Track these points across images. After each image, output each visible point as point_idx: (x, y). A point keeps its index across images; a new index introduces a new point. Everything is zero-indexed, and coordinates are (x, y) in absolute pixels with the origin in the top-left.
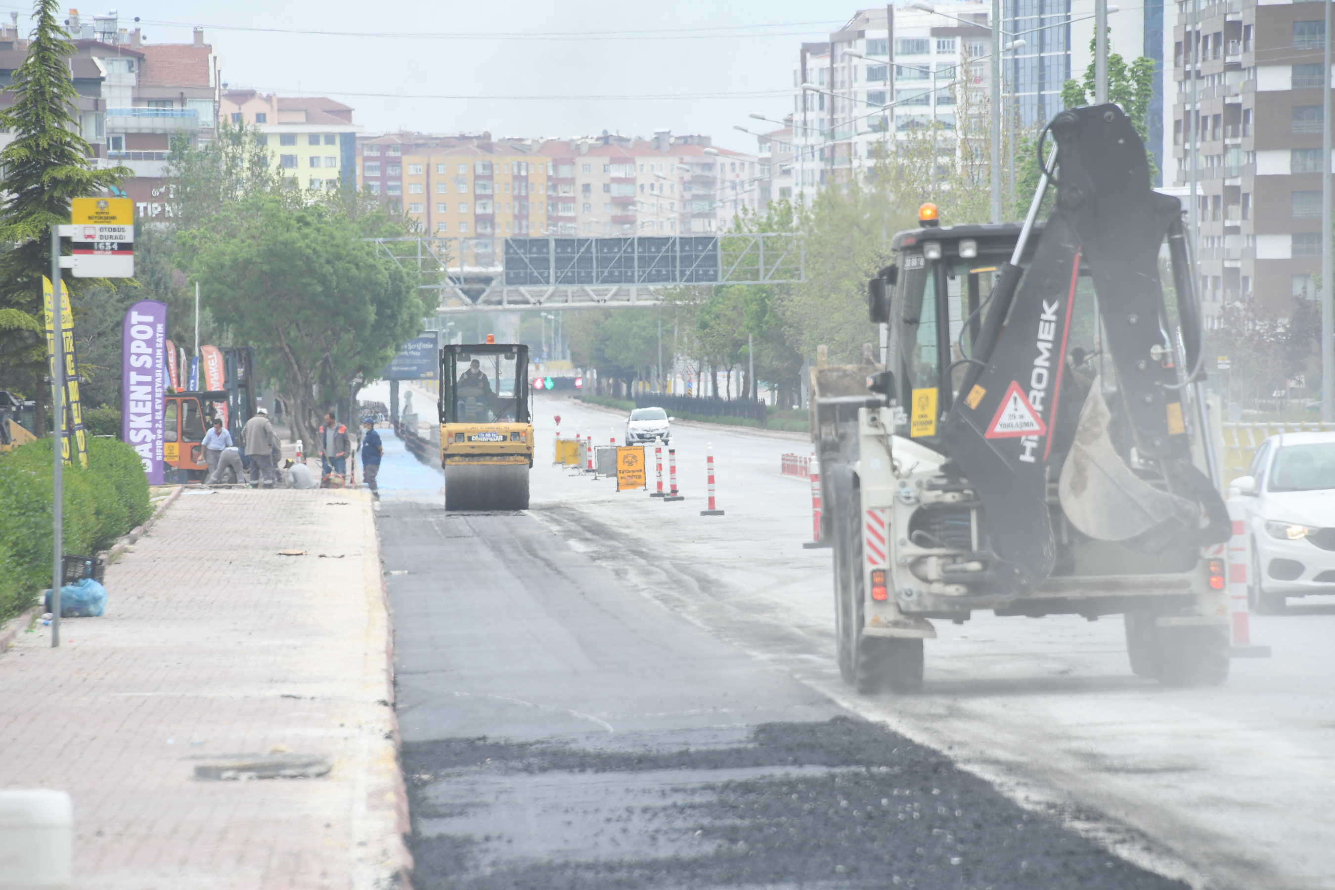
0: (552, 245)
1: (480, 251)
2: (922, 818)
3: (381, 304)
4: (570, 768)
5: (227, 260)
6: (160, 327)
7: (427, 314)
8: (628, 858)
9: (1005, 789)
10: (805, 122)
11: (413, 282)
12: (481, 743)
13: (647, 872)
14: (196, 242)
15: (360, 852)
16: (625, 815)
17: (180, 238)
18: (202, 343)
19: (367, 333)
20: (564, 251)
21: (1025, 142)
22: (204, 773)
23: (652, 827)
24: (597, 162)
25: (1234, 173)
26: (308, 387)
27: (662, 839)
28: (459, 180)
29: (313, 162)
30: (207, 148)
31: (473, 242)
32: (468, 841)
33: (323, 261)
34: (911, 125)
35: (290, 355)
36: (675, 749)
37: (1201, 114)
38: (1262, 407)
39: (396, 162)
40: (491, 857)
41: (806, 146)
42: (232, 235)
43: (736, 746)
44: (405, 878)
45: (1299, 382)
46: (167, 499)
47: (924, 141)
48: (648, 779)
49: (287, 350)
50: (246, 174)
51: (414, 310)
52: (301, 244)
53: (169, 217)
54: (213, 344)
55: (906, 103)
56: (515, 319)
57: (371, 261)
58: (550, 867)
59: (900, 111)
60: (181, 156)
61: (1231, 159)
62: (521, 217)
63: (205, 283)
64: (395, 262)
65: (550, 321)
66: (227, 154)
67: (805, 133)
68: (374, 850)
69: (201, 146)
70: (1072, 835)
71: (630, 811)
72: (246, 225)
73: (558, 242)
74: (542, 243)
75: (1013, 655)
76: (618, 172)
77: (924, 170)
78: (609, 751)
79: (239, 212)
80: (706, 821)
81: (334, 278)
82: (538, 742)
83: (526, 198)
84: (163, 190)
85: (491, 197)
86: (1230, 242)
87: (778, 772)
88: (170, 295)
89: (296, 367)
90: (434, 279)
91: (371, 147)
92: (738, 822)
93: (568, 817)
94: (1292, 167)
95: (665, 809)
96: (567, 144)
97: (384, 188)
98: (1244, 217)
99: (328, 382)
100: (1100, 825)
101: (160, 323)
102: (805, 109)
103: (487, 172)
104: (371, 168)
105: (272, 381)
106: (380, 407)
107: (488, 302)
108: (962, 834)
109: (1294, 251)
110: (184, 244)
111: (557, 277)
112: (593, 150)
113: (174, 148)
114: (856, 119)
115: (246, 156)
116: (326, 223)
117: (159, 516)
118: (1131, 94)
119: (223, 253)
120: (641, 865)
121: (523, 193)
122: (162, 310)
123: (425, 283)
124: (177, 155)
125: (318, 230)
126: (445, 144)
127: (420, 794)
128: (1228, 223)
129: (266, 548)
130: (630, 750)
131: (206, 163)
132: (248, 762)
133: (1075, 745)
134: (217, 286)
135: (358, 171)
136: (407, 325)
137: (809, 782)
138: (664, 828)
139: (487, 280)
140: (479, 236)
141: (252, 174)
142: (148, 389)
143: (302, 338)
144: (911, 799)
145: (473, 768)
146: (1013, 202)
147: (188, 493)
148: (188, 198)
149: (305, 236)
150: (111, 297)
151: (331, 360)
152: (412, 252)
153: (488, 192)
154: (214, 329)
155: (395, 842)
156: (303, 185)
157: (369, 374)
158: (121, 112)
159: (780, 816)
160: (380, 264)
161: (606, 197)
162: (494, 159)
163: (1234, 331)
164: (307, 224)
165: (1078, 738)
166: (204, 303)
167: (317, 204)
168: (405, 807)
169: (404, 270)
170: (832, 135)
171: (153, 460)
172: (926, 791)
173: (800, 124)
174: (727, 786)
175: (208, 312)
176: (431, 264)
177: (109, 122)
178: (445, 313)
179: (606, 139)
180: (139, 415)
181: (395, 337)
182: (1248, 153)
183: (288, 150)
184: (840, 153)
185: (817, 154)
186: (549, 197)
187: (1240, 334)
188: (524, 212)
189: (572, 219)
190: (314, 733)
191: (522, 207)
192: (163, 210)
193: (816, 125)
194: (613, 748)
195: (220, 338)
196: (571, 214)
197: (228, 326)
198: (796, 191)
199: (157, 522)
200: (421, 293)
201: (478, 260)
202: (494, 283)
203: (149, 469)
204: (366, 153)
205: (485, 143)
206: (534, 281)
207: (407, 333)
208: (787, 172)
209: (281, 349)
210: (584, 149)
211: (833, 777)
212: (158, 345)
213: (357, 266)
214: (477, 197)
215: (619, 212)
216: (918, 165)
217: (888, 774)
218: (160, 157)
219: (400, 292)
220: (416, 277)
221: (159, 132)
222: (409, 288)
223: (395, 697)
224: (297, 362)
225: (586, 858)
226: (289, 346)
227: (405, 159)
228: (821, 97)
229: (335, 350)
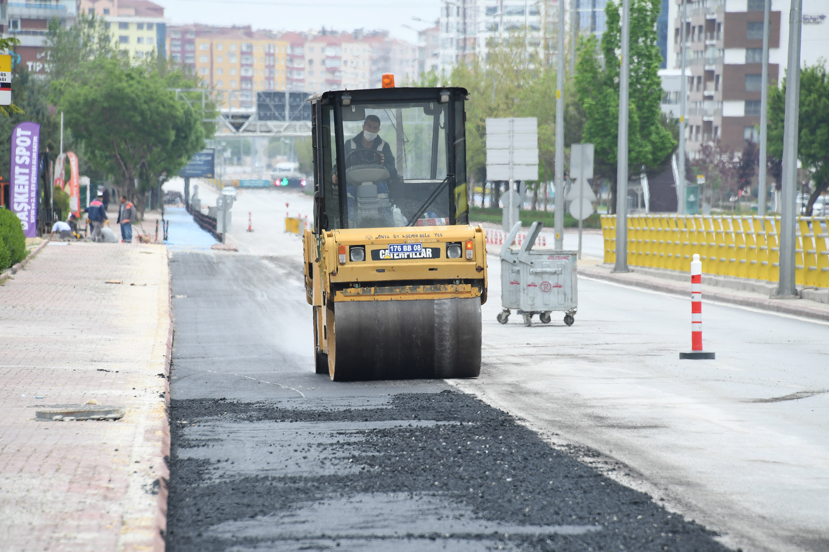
0: (287, 96)
1: (244, 99)
2: (490, 454)
3: (178, 130)
4: (275, 419)
5: (81, 99)
6: (35, 139)
7: (207, 137)
8: (305, 475)
9: (545, 437)
10: (447, 24)
11: (199, 117)
12: (222, 402)
13: (316, 484)
14: (62, 87)
15: (136, 467)
16: (306, 448)
17: (53, 85)
18: (65, 151)
19: (169, 147)
20: (295, 100)
21: (582, 39)
22: (41, 416)
23: (322, 456)
24: (318, 46)
25: (711, 62)
26: (131, 180)
27: (328, 463)
28: (231, 54)
29: (139, 40)
30: (71, 29)
31: (238, 93)
32: (207, 462)
33: (142, 101)
34: (512, 28)
35: (121, 161)
36: (342, 409)
37: (692, 25)
38: (724, 207)
39: (191, 42)
40: (220, 472)
41: (447, 39)
42: (85, 83)
43: (380, 407)
44: (162, 483)
45: (746, 192)
46: (38, 247)
47: (519, 37)
48: (323, 426)
49: (118, 157)
50: (95, 46)
51: (199, 134)
52: (128, 90)
53: (47, 72)
54: (72, 150)
55: (510, 13)
56: (265, 142)
57: (171, 102)
58: (256, 479)
59: (506, 18)
60: (54, 34)
61: (709, 54)
62: (269, 79)
63: (67, 112)
64: (188, 103)
65: (286, 144)
66: (84, 34)
67: (447, 31)
68: (144, 466)
69: (68, 28)
70: (582, 465)
71: (310, 445)
72: (94, 77)
73: (292, 95)
74: (281, 95)
75: (558, 355)
76: (330, 52)
77: (518, 55)
78: (300, 409)
79: (90, 69)
80: (356, 453)
81: (149, 113)
82: (258, 402)
83: (273, 66)
84: (43, 54)
85: (251, 65)
86: (707, 105)
87: (405, 424)
88: (45, 120)
89: (124, 168)
90: (213, 115)
91: (175, 32)
92: (377, 454)
93: (271, 449)
94: (747, 58)
95: (332, 445)
96: (300, 34)
97: (184, 58)
98: (716, 89)
99: (144, 178)
100: (599, 459)
101: (35, 135)
102: (448, 15)
103: (249, 50)
104: (175, 46)
105: (110, 176)
106: (178, 195)
107: (245, 130)
108: (514, 464)
109: (746, 111)
110: (55, 89)
111: (290, 117)
112: (315, 39)
113: (50, 28)
114: (479, 23)
115: (96, 35)
116: (144, 78)
117: (32, 257)
118: (647, 11)
119: (79, 95)
120: (313, 479)
121: (272, 63)
122: (37, 128)
123: (207, 117)
124: (52, 34)
125: (139, 82)
126: (222, 31)
127: (180, 432)
128: (706, 93)
129: (98, 279)
130: (314, 409)
131: (71, 39)
132: (71, 410)
133: (589, 411)
134: (75, 115)
135: (167, 47)
136: (195, 144)
137: (424, 431)
138: (331, 456)
139: (247, 117)
140: (242, 90)
141: (100, 46)
142: (27, 177)
143: (128, 150)
144: (485, 442)
145: (216, 417)
146: (573, 75)
147: (51, 243)
148: (59, 60)
149: (131, 86)
150: (7, 120)
151: (146, 165)
152: (199, 98)
153: (249, 62)
154: (73, 142)
155: (159, 462)
156: (132, 54)
157: (170, 174)
158: (18, 5)
159: (403, 451)
160: (178, 104)
161: (323, 68)
162: (253, 42)
163: (708, 160)
164: (132, 78)
165: (593, 407)
166: (66, 125)
167: (140, 66)
168: (169, 441)
169: (193, 109)
170: (465, 31)
171: (29, 222)
172: (495, 437)
173: (445, 24)
174: (372, 431)
175: (69, 131)
176: (211, 106)
177: (10, 11)
178: (220, 137)
179: (324, 32)
180: (20, 194)
181: (187, 151)
182: (720, 50)
183: (124, 33)
184: (469, 44)
185: (455, 43)
186: (287, 67)
187: (711, 162)
188: (272, 75)
189: (302, 81)
190: (116, 393)
191: (271, 72)
192: (43, 67)
193: (455, 26)
194: (305, 407)
195: (76, 147)
196: (301, 77)
197: (81, 140)
198: (440, 67)
199: (31, 261)
200: (204, 124)
201: (242, 104)
202: (251, 119)
203: (26, 227)
204: (173, 36)
205: (248, 32)
206: (276, 119)
207: (194, 148)
208: (436, 55)
209: (115, 156)
210: (310, 38)
211: (438, 427)
212: (34, 150)
213: (164, 106)
214: (242, 65)
215: (330, 77)
216: (514, 52)
217: (473, 426)
218: (42, 34)
219: (190, 124)
220: (200, 114)
221: (41, 18)
222: (196, 121)
223: (170, 373)
224: (125, 165)
225: (279, 474)
226: (120, 155)
227: (198, 41)
228: (458, 8)
229: (149, 157)
